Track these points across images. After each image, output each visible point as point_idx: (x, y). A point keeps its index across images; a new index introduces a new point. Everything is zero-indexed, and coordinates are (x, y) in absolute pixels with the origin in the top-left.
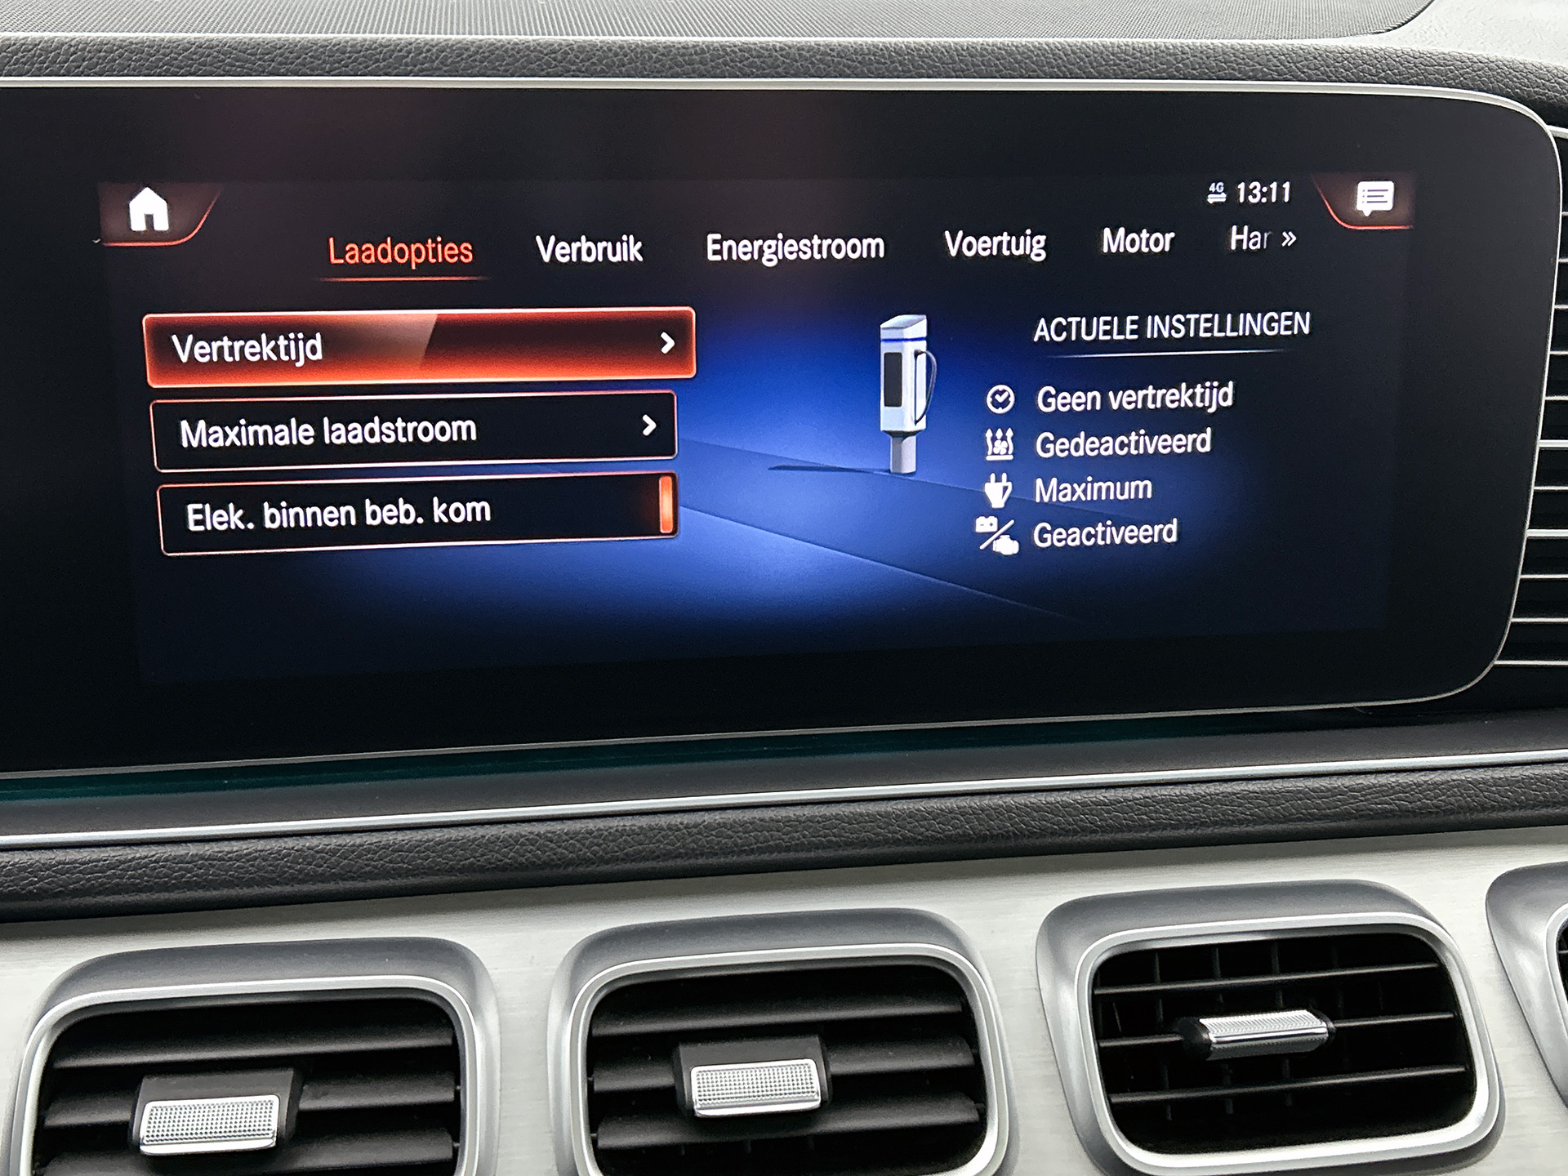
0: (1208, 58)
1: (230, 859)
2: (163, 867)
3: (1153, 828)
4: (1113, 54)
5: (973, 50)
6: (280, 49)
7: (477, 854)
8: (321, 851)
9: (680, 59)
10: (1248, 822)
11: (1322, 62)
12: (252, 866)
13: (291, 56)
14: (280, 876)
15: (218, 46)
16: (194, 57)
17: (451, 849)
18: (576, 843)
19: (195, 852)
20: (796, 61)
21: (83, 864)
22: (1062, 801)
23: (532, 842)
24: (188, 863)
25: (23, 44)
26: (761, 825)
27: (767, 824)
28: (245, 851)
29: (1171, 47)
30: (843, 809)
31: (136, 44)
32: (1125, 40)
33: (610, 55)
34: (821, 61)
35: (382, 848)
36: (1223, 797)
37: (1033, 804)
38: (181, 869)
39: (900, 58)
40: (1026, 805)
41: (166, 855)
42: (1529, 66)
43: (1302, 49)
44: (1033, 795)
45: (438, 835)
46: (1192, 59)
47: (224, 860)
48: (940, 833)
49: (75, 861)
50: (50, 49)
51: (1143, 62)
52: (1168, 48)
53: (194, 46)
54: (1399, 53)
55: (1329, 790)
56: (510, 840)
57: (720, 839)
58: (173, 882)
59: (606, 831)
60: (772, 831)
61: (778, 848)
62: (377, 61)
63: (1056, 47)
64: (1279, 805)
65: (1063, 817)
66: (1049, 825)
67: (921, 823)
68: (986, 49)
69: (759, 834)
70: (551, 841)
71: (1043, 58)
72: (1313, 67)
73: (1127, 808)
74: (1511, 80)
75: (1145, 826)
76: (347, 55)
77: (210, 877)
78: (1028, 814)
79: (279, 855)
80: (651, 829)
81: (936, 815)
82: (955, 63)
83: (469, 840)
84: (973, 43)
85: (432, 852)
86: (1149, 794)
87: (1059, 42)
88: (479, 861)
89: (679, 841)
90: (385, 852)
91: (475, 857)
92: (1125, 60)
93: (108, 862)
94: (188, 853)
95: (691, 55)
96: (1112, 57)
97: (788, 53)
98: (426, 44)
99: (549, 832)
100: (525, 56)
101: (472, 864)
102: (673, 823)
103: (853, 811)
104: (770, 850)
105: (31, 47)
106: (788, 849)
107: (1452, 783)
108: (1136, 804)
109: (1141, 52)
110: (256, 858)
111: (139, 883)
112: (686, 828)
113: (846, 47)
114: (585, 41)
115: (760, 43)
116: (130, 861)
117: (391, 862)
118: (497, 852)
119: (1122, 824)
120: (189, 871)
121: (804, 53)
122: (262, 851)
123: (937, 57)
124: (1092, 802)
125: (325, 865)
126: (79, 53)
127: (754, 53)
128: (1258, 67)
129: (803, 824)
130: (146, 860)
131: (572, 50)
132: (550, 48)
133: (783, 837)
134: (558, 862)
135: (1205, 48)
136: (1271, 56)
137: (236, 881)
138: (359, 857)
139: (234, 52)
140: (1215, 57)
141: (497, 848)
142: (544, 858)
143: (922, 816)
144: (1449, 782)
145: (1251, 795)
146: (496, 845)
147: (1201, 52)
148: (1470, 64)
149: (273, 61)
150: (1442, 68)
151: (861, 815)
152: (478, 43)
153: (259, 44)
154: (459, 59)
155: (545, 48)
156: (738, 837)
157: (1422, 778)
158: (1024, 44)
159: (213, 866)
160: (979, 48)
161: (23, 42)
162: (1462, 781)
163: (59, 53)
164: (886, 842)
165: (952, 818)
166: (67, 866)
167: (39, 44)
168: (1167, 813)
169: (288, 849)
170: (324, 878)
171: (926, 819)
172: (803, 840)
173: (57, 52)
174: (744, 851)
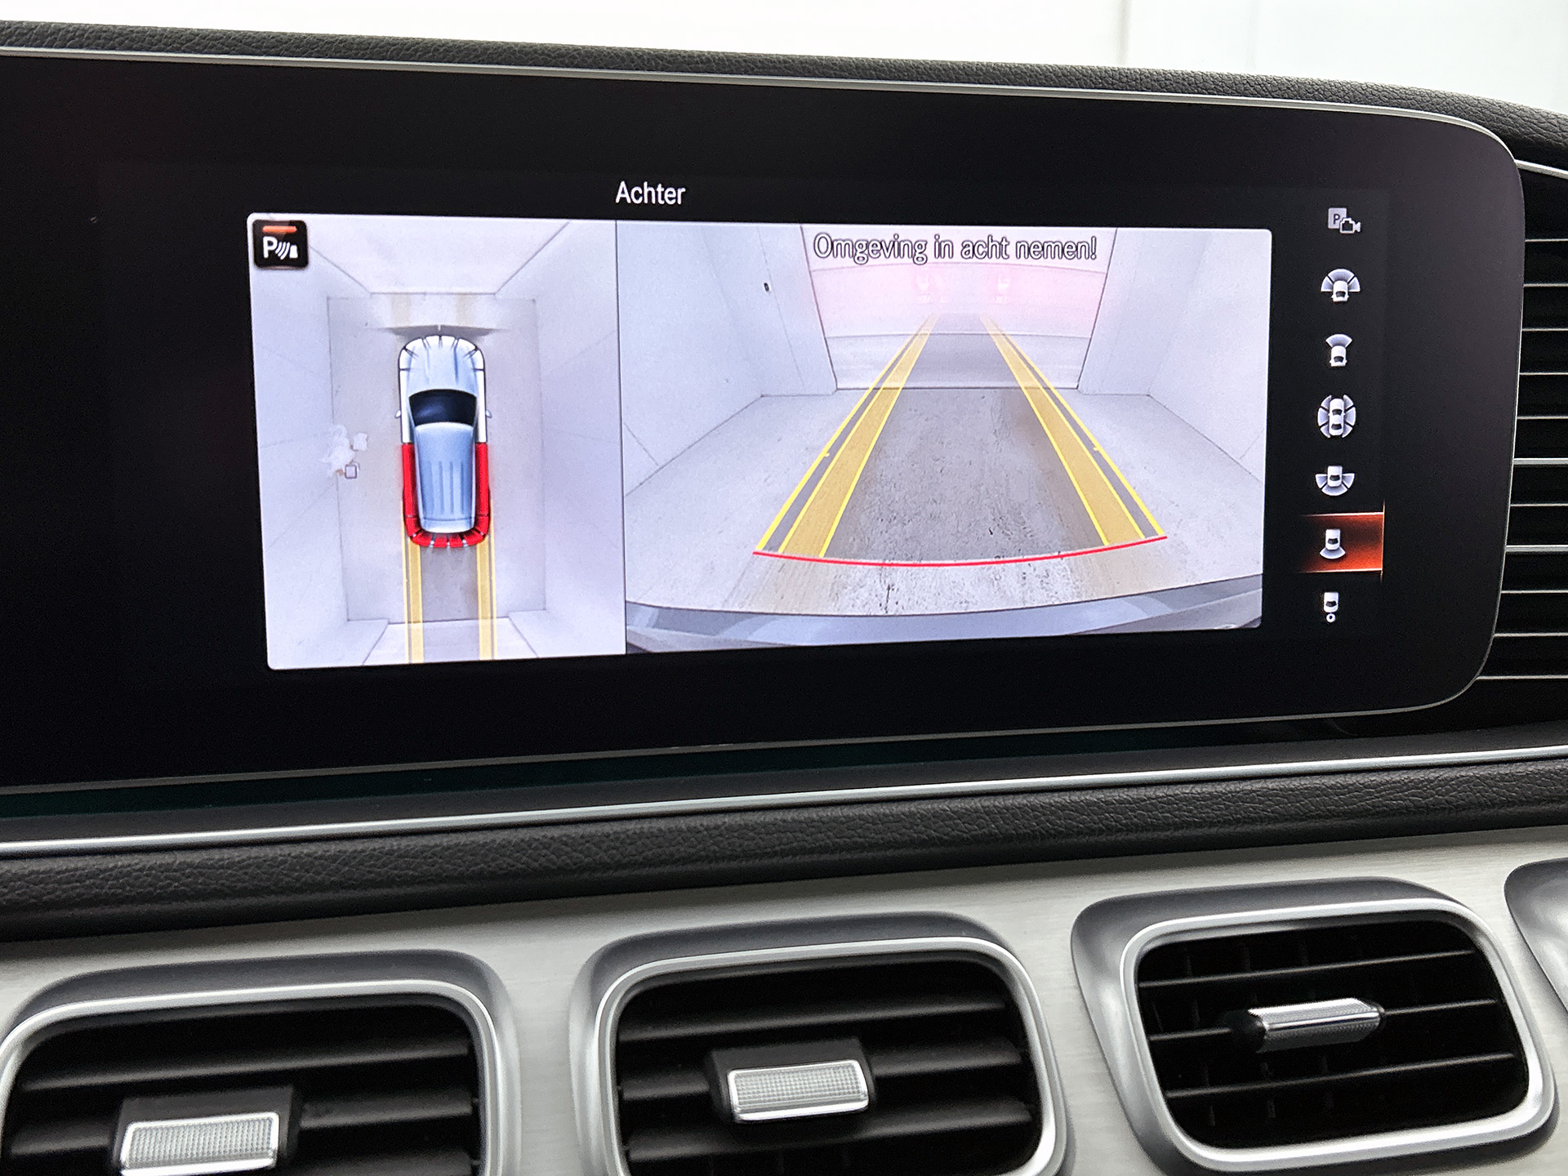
0: (1190, 85)
1: (222, 867)
2: (147, 875)
3: (1177, 827)
4: (1101, 78)
6: (286, 43)
7: (487, 860)
8: (321, 857)
10: (1270, 820)
14: (275, 885)
15: (222, 38)
17: (460, 854)
18: (592, 846)
19: (182, 860)
21: (58, 873)
22: (1086, 799)
23: (546, 846)
24: (175, 871)
25: (17, 28)
26: (784, 827)
28: (237, 860)
31: (137, 32)
35: (386, 854)
36: (1245, 794)
37: (1058, 803)
38: (166, 878)
40: (1050, 804)
41: (153, 863)
44: (1056, 794)
45: (445, 840)
46: (1174, 85)
47: (214, 868)
48: (966, 833)
49: (51, 871)
52: (1151, 74)
54: (1364, 86)
55: (1344, 787)
56: (523, 844)
57: (741, 841)
58: (159, 891)
59: (624, 833)
60: (795, 832)
61: (804, 851)
64: (1299, 802)
65: (1088, 815)
66: (1074, 823)
67: (947, 822)
68: (981, 70)
69: (782, 835)
70: (566, 844)
73: (1150, 806)
75: (1169, 825)
77: (199, 886)
78: (1053, 813)
79: (274, 862)
80: (670, 831)
81: (959, 815)
83: (478, 846)
85: (441, 858)
86: (1172, 793)
88: (490, 867)
89: (700, 843)
90: (388, 858)
91: (485, 863)
93: (85, 872)
94: (174, 862)
95: (697, 63)
99: (565, 835)
101: (482, 870)
102: (693, 824)
104: (794, 852)
106: (812, 851)
107: (1461, 779)
108: (1160, 802)
109: (1127, 76)
110: (249, 866)
111: (120, 894)
112: (706, 830)
116: (112, 869)
118: (509, 856)
119: (1146, 823)
120: (176, 880)
122: (255, 859)
124: (1116, 801)
125: (324, 873)
126: (77, 39)
130: (129, 869)
133: (807, 838)
134: (574, 867)
137: (227, 891)
138: (361, 863)
139: (240, 44)
141: (509, 852)
142: (559, 863)
143: (948, 815)
144: (1458, 778)
145: (1271, 792)
146: (508, 850)
151: (885, 815)
153: (264, 38)
156: (761, 838)
157: (1433, 774)
159: (202, 874)
161: (18, 25)
162: (1471, 777)
163: (56, 38)
164: (912, 843)
165: (978, 818)
166: (41, 876)
167: (34, 29)
168: (1190, 811)
169: (284, 856)
170: (322, 887)
171: (951, 818)
172: (828, 841)
173: (53, 37)
174: (767, 853)
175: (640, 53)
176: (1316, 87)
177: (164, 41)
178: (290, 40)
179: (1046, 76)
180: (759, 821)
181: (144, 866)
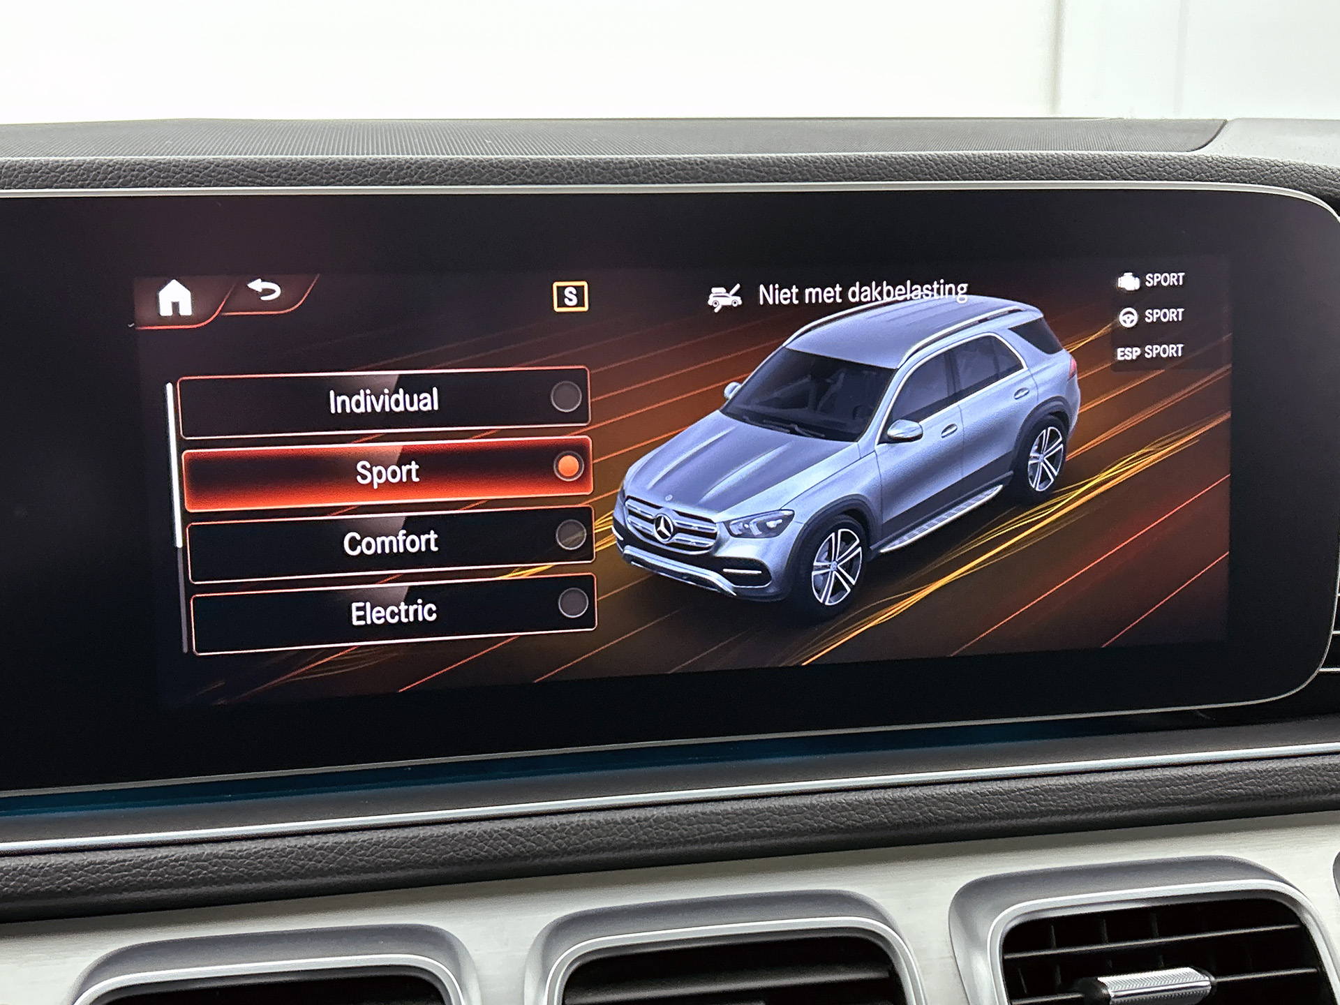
0: (1053, 165)
1: (241, 857)
2: (181, 865)
3: (1043, 814)
4: (975, 163)
5: (860, 162)
6: (284, 167)
7: (456, 849)
8: (321, 848)
9: (618, 172)
10: (1124, 808)
11: (1148, 168)
12: (260, 862)
13: (294, 173)
14: (284, 871)
15: (232, 165)
16: (213, 174)
17: (434, 844)
18: (543, 836)
19: (209, 851)
20: (714, 173)
21: (111, 863)
22: (963, 791)
23: (504, 837)
24: (204, 861)
25: (69, 165)
26: (703, 818)
27: (709, 817)
28: (254, 850)
29: (1022, 157)
30: (774, 803)
31: (165, 164)
32: (984, 152)
33: (560, 169)
34: (734, 172)
35: (374, 845)
36: (1103, 785)
37: (939, 794)
38: (197, 867)
39: (800, 169)
40: (933, 796)
41: (185, 854)
42: (1318, 169)
43: (1130, 157)
44: (938, 787)
45: (422, 832)
46: (1040, 166)
47: (236, 858)
48: (859, 822)
49: (104, 862)
50: (92, 169)
51: (1000, 169)
52: (1020, 158)
53: (213, 166)
54: (1210, 159)
55: (1191, 778)
56: (485, 835)
57: (667, 831)
58: (191, 878)
59: (569, 825)
60: (713, 823)
61: (719, 839)
62: (366, 176)
63: (928, 158)
64: (1150, 791)
65: (966, 805)
66: (953, 813)
67: (843, 813)
68: (870, 161)
69: (702, 826)
70: (520, 835)
71: (917, 167)
72: (1140, 172)
73: (1020, 797)
74: (1304, 180)
75: (1036, 813)
76: (341, 172)
77: (223, 874)
78: (934, 804)
79: (283, 853)
80: (607, 823)
81: (855, 807)
82: (845, 172)
83: (449, 837)
84: (860, 156)
85: (418, 848)
86: (1038, 785)
87: (930, 155)
88: (458, 854)
89: (632, 833)
90: (376, 848)
91: (454, 851)
92: (985, 168)
93: (132, 862)
94: (204, 853)
95: (627, 169)
96: (974, 166)
97: (707, 166)
98: (407, 162)
99: (519, 828)
100: (490, 171)
101: (452, 857)
102: (626, 817)
103: (782, 804)
104: (712, 840)
105: (75, 168)
106: (727, 839)
107: (1296, 769)
108: (1028, 793)
109: (998, 161)
110: (263, 856)
111: (160, 880)
112: (637, 821)
113: (756, 161)
114: (538, 159)
115: (684, 158)
116: (153, 860)
117: (381, 857)
118: (474, 846)
119: (1016, 812)
120: (204, 868)
121: (721, 166)
122: (269, 849)
123: (830, 167)
124: (989, 792)
125: (324, 861)
126: (116, 172)
127: (679, 166)
128: (1095, 172)
129: (740, 817)
130: (167, 859)
131: (528, 166)
132: (510, 164)
133: (723, 828)
134: (528, 854)
135: (1050, 157)
136: (1105, 163)
137: (246, 877)
138: (354, 852)
139: (247, 170)
140: (1059, 164)
141: (474, 842)
142: (515, 850)
143: (843, 807)
144: (1293, 768)
145: (1126, 783)
146: (473, 840)
147: (1048, 161)
148: (1268, 167)
149: (279, 177)
150: (1246, 171)
151: (790, 807)
152: (449, 161)
153: (267, 163)
154: (433, 174)
155: (506, 165)
156: (683, 829)
157: (1271, 765)
158: (901, 156)
159: (225, 863)
160: (864, 160)
161: (69, 163)
162: (1304, 767)
163: (99, 173)
164: (813, 831)
165: (869, 809)
166: (98, 866)
167: (82, 165)
168: (1054, 801)
169: (291, 847)
170: (322, 873)
171: (847, 810)
172: (740, 830)
173: (97, 171)
174: (689, 841)
175: (579, 162)
176: (1167, 162)
177: (185, 170)
178: (289, 164)
179: (926, 164)
180: (682, 814)
181: (179, 857)
